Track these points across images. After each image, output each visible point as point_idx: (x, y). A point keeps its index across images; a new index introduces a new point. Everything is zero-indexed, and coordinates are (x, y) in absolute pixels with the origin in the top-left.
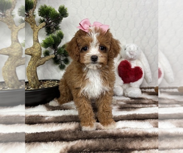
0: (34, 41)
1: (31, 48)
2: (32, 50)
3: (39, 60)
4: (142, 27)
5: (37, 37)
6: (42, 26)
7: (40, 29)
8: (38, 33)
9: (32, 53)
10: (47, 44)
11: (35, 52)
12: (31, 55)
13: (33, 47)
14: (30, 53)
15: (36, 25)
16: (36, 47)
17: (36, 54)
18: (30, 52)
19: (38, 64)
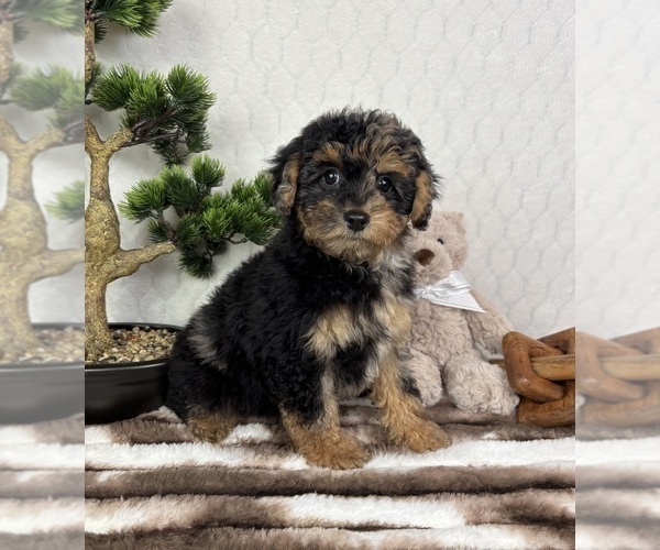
3: (111, 259)
19: (109, 273)
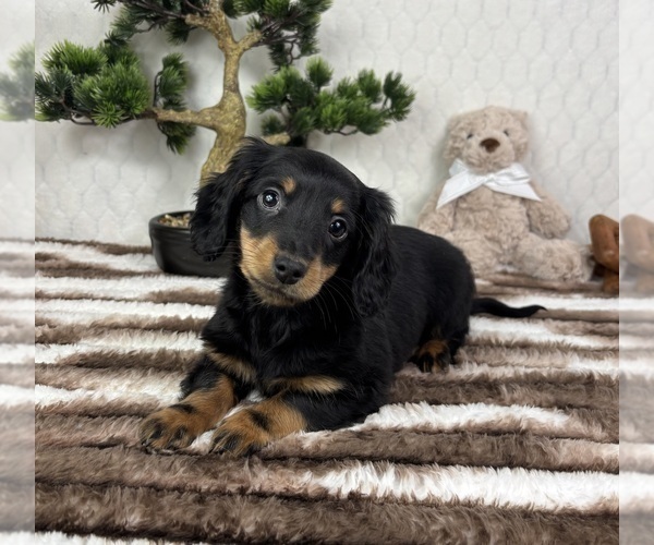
0: (225, 86)
1: (213, 108)
2: (217, 114)
4: (570, 51)
5: (236, 76)
6: (249, 42)
7: (245, 50)
8: (237, 63)
9: (216, 123)
10: (265, 100)
11: (222, 121)
12: (213, 128)
13: (220, 106)
14: (211, 123)
15: (233, 39)
16: (229, 105)
17: (227, 126)
18: (208, 118)
